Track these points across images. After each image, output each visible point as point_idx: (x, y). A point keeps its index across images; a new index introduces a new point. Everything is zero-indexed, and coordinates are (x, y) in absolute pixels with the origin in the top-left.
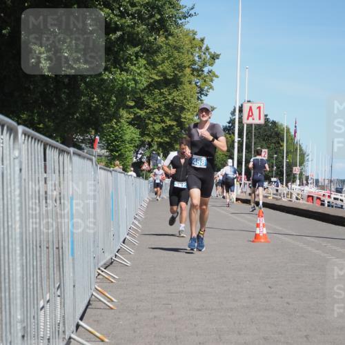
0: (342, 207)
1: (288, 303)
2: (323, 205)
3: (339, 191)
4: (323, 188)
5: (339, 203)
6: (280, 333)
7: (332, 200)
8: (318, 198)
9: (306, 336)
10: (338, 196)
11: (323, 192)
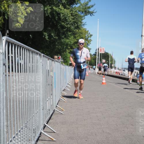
0: (125, 75)
1: (112, 101)
2: (120, 74)
3: (124, 71)
4: (120, 70)
5: (124, 74)
6: (110, 109)
7: (122, 73)
8: (119, 73)
9: (117, 109)
10: (124, 72)
11: (120, 71)
